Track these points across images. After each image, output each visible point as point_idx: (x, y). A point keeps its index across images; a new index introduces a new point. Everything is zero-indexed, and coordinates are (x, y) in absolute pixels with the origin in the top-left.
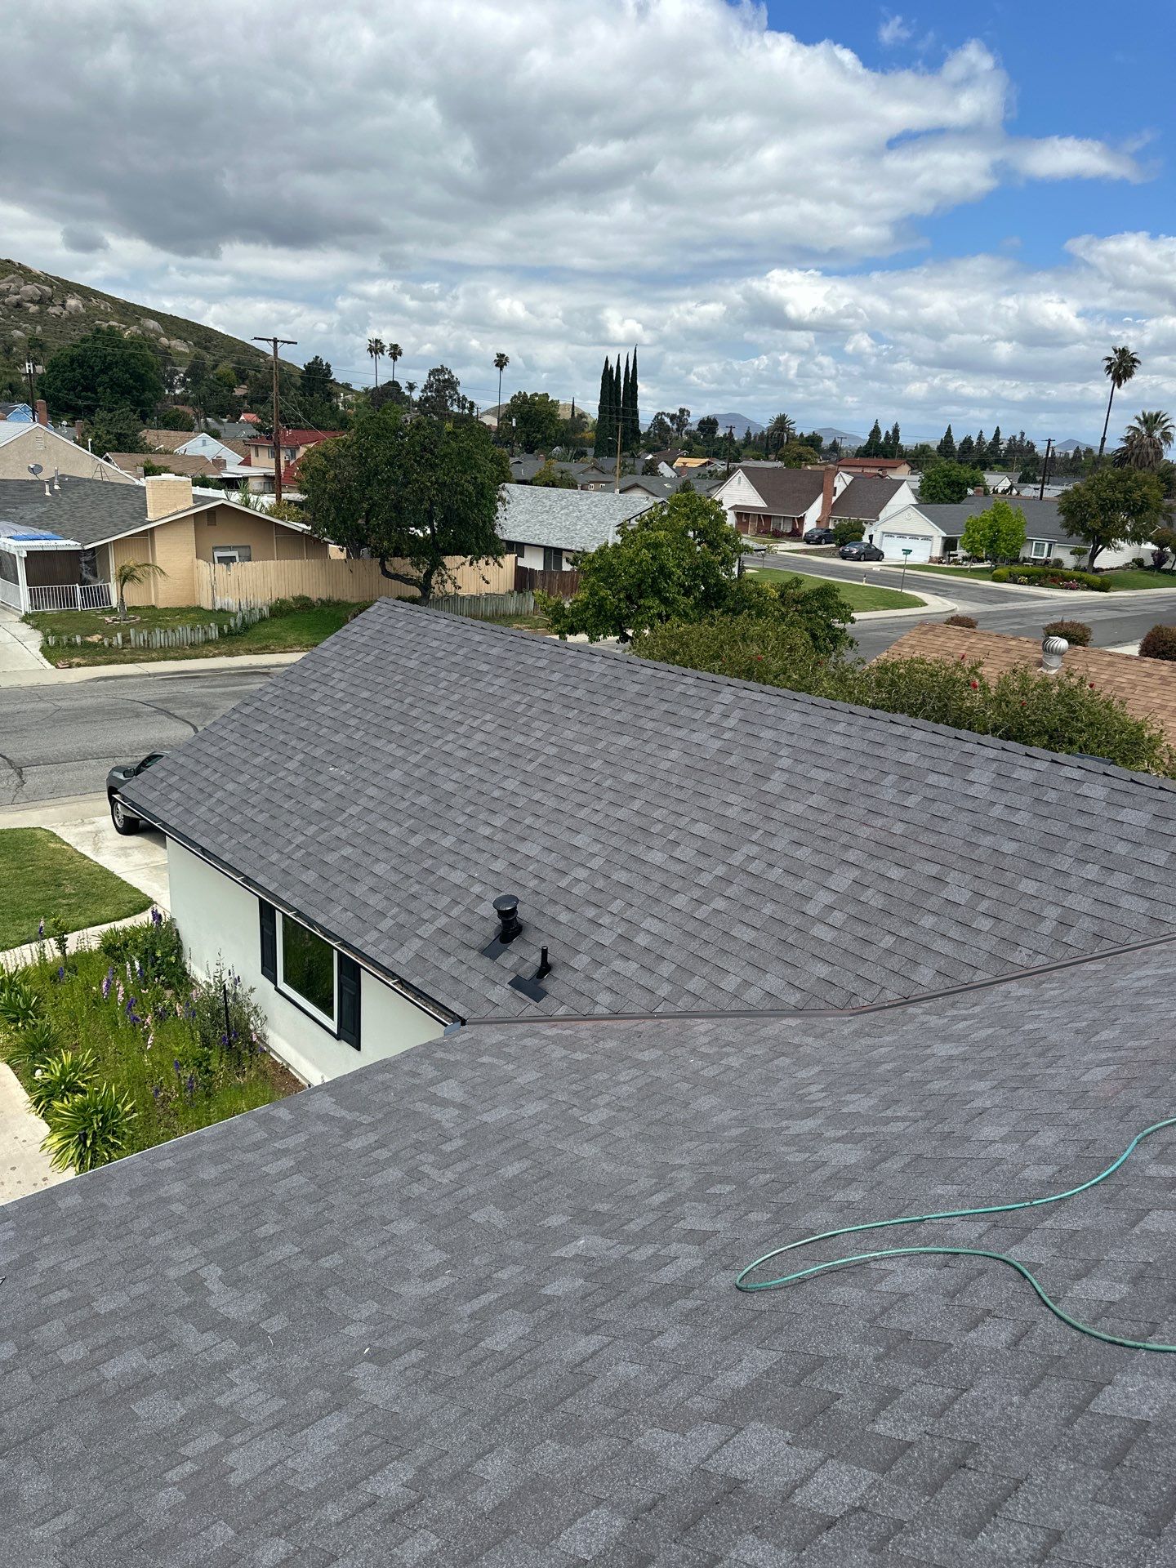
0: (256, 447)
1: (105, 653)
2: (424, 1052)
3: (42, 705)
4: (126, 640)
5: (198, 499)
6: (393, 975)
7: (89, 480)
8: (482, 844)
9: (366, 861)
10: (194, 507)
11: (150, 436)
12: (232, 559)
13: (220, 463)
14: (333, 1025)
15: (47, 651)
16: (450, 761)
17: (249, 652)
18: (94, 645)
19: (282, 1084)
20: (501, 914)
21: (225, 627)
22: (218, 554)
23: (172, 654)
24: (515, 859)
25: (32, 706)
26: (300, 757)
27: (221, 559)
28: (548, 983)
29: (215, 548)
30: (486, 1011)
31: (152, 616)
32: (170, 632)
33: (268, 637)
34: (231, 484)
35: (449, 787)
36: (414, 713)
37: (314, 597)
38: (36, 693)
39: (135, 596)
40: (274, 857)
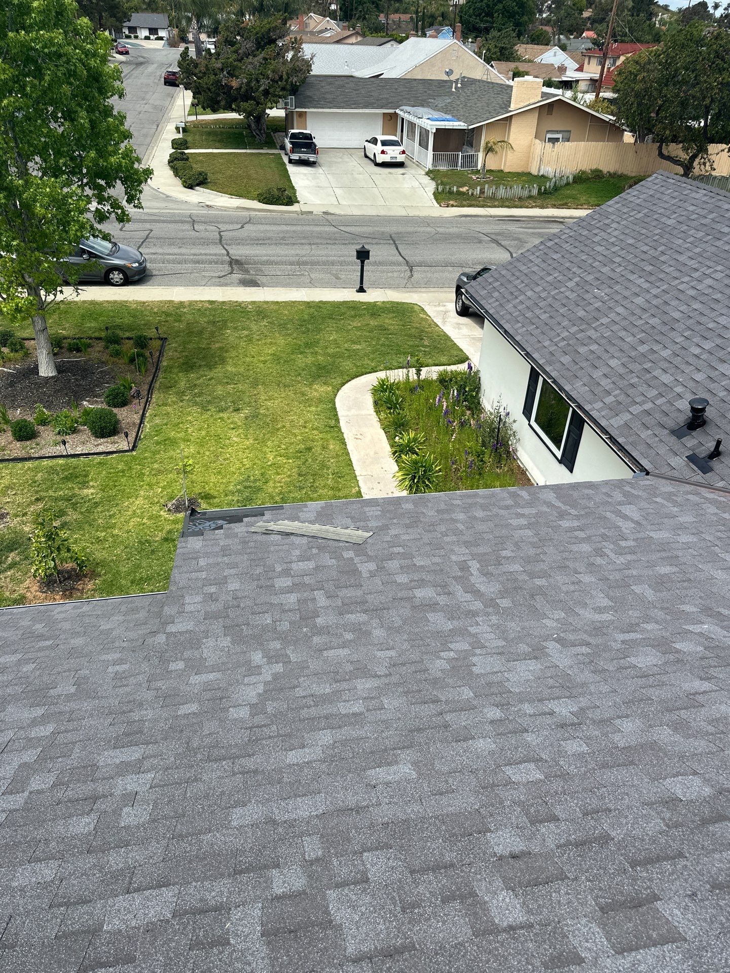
0: (590, 57)
1: (468, 200)
2: (619, 484)
3: (429, 229)
4: (482, 192)
5: (545, 95)
6: (606, 433)
7: (479, 81)
8: (691, 360)
9: (605, 356)
10: (541, 101)
11: (522, 49)
12: (557, 140)
13: (562, 69)
14: (559, 454)
15: (438, 196)
16: (681, 296)
17: (554, 206)
18: (463, 193)
19: (521, 479)
20: (693, 410)
21: (543, 188)
22: (549, 136)
23: (507, 204)
24: (713, 374)
25: (422, 229)
26: (577, 279)
27: (550, 140)
28: (715, 464)
29: (548, 132)
30: (665, 470)
31: (500, 177)
32: (508, 188)
33: (568, 197)
34: (567, 85)
35: (676, 315)
36: (663, 258)
37: (605, 170)
38: (427, 221)
39: (493, 163)
40: (547, 343)
